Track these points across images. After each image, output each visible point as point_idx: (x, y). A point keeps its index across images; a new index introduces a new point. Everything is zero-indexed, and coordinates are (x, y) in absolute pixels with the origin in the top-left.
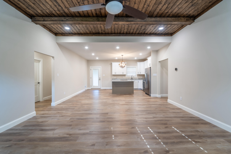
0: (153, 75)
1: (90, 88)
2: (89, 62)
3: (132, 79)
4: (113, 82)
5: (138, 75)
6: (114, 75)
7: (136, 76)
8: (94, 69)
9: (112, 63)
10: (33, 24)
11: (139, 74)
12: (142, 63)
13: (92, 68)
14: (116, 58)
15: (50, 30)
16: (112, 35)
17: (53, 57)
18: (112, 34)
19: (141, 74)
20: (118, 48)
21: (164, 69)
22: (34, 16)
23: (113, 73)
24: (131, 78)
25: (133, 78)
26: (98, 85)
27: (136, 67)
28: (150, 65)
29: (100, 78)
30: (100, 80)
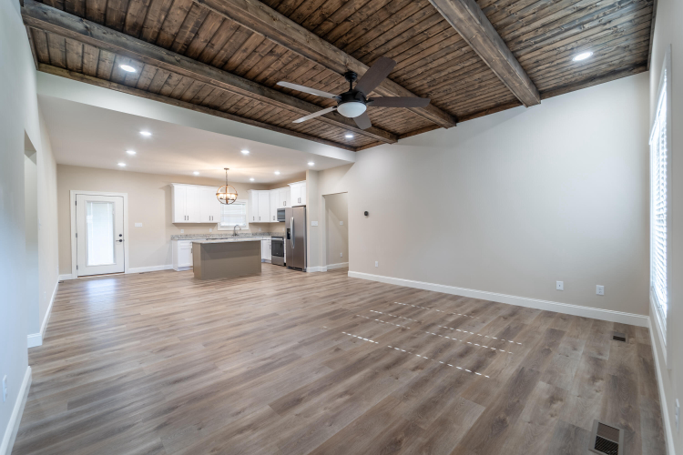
0: (311, 223)
1: (73, 276)
3: (236, 235)
5: (253, 225)
6: (180, 225)
7: (248, 228)
8: (89, 201)
9: (172, 187)
11: (257, 221)
12: (264, 194)
13: (81, 199)
14: (196, 173)
19: (262, 221)
23: (178, 219)
24: (232, 233)
25: (240, 232)
26: (110, 261)
27: (246, 201)
28: (299, 200)
29: (120, 235)
30: (121, 241)
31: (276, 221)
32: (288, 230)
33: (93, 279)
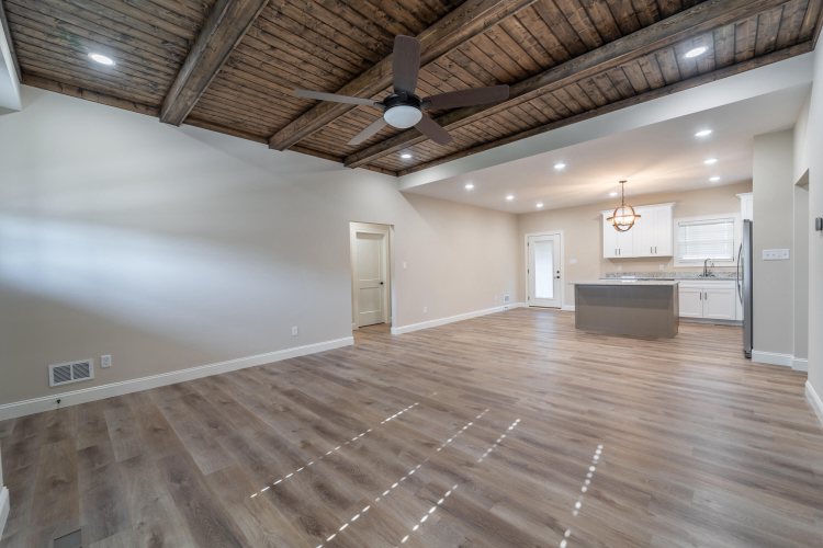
1: (526, 305)
2: (521, 220)
3: (707, 275)
4: (578, 287)
8: (536, 242)
9: (602, 216)
10: (348, 171)
13: (532, 240)
15: (383, 169)
16: (517, 136)
17: (392, 226)
18: (515, 133)
20: (560, 166)
22: (346, 157)
23: (608, 254)
24: (702, 271)
25: (713, 271)
26: (551, 296)
27: (736, 216)
29: (558, 272)
30: (558, 278)
33: (542, 311)
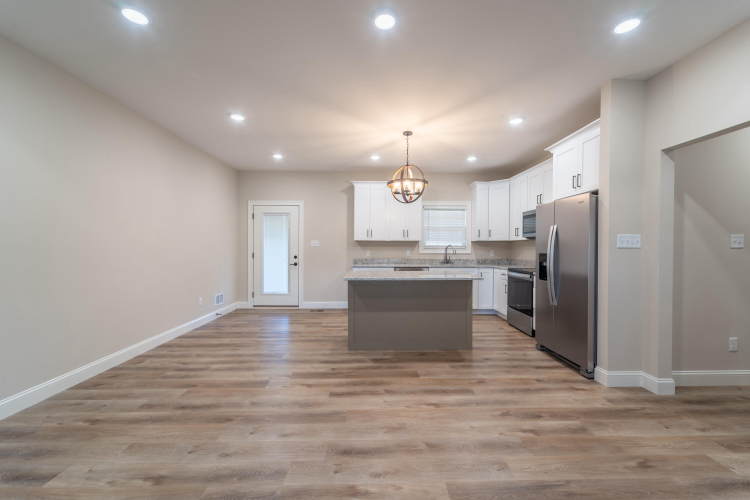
0: (614, 238)
1: (248, 305)
2: (246, 180)
3: (448, 262)
5: (479, 244)
6: (363, 244)
7: (469, 250)
8: (266, 214)
9: (352, 187)
11: (484, 238)
12: (499, 187)
13: (258, 211)
19: (493, 238)
21: (688, 200)
23: (360, 235)
24: (442, 258)
25: (453, 258)
26: (284, 289)
27: (468, 204)
28: (576, 181)
29: (295, 257)
30: (296, 264)
31: (521, 237)
32: (543, 257)
